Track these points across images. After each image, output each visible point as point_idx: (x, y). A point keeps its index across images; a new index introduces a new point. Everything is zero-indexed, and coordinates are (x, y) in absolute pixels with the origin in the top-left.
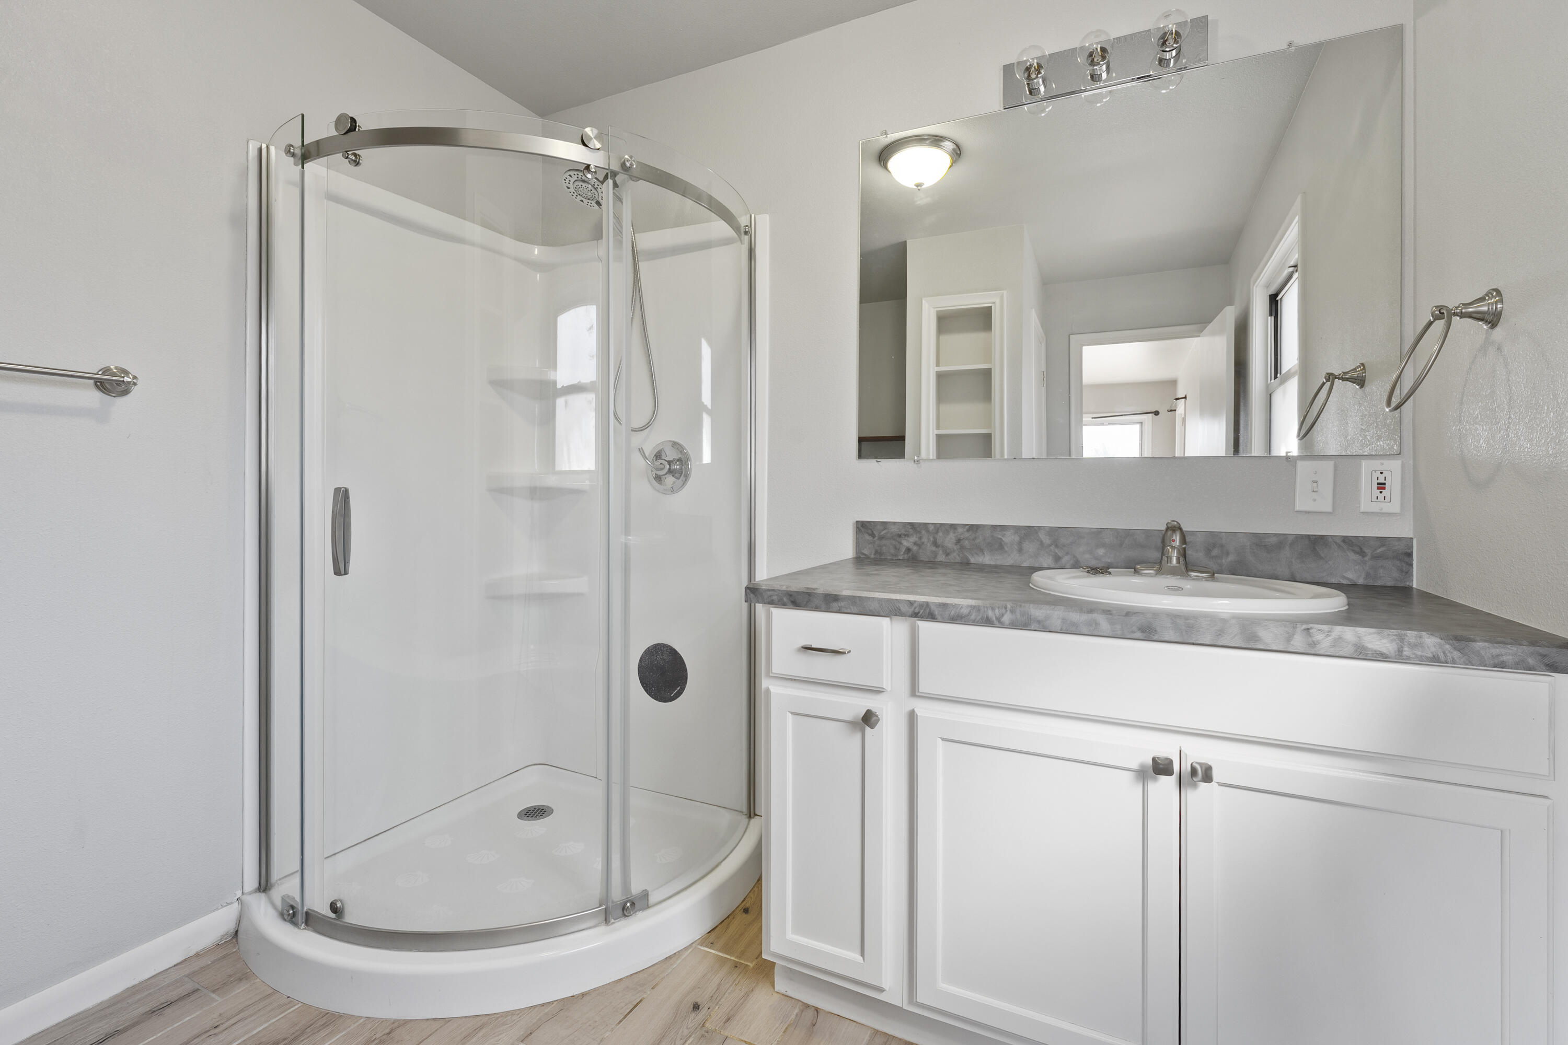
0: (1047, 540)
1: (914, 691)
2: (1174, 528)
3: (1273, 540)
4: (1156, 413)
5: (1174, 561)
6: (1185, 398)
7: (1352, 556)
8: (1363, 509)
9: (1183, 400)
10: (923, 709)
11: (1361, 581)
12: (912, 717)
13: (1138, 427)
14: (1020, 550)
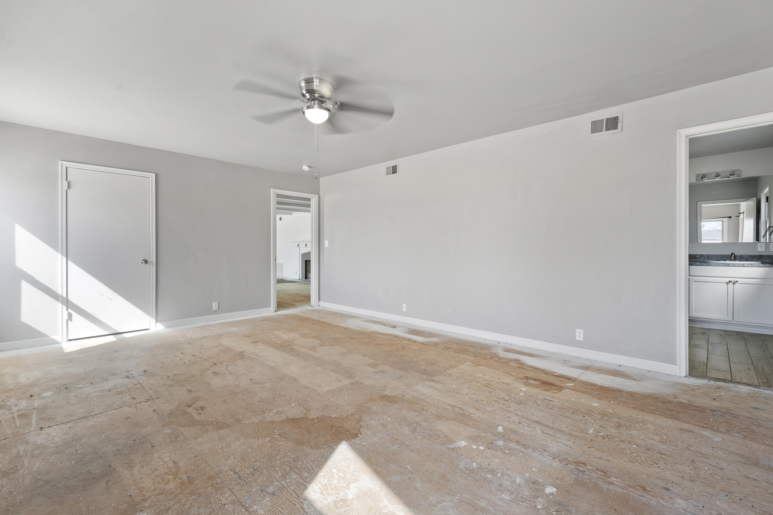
0: (706, 257)
1: (689, 276)
2: (733, 254)
3: (753, 256)
4: (730, 217)
5: (733, 258)
6: (743, 213)
7: (768, 258)
8: (771, 250)
9: (743, 214)
10: (690, 277)
11: (770, 262)
12: (689, 279)
13: (721, 222)
14: (700, 259)
